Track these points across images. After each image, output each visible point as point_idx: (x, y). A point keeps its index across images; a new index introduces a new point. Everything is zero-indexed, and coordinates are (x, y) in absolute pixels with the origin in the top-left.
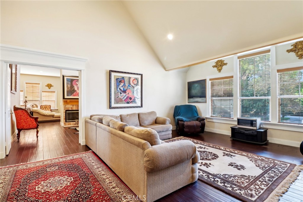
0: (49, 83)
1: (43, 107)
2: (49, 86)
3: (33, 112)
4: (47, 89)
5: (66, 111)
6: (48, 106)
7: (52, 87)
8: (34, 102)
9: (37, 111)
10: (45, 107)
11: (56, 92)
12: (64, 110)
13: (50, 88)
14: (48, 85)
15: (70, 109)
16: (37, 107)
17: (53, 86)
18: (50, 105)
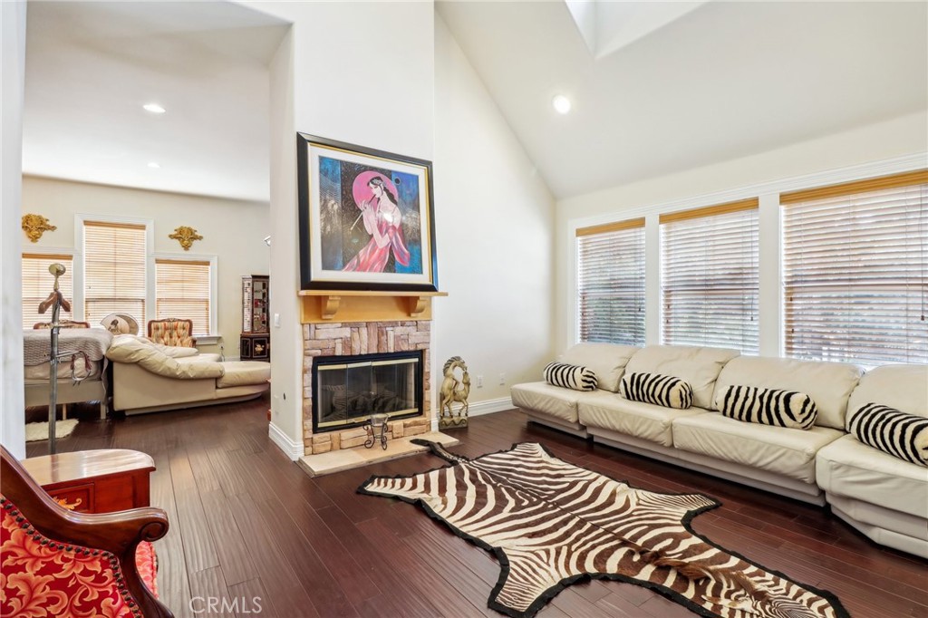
0: (186, 224)
1: (157, 329)
2: (186, 237)
3: (111, 363)
4: (175, 250)
5: (318, 361)
6: (180, 324)
7: (195, 243)
8: (118, 304)
9: (135, 357)
10: (166, 329)
11: (214, 262)
12: (306, 355)
13: (186, 247)
14: (181, 231)
15: (339, 352)
16: (133, 329)
17: (200, 238)
18: (189, 321)
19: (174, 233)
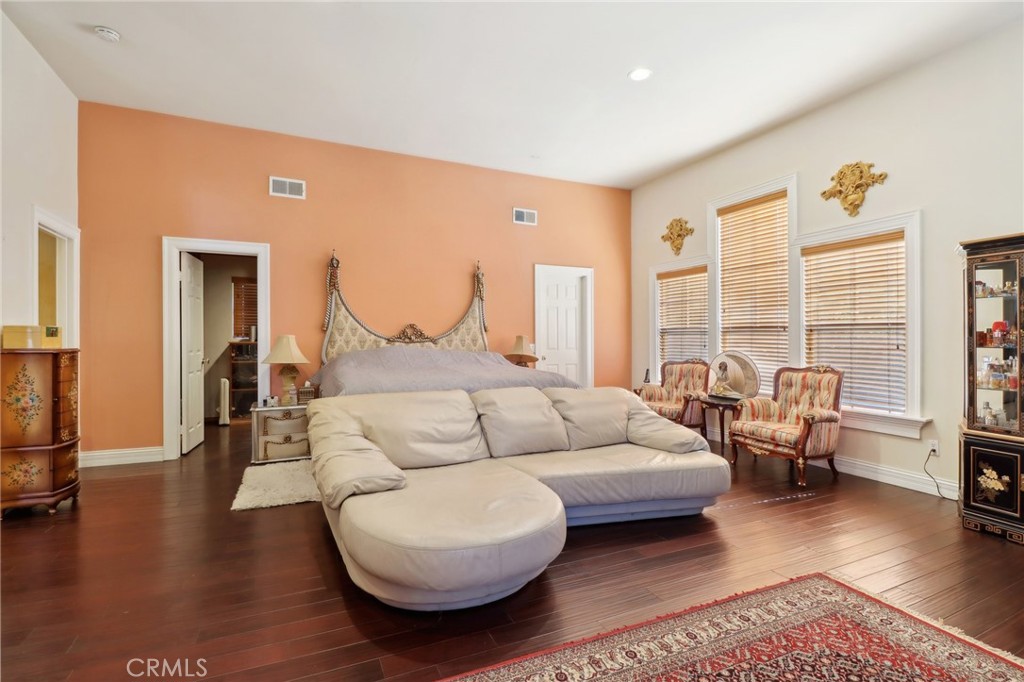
0: (851, 159)
1: (790, 385)
2: (852, 186)
4: (835, 221)
7: (873, 193)
10: (804, 387)
11: (913, 232)
13: (854, 208)
14: (841, 177)
17: (882, 177)
19: (829, 185)
